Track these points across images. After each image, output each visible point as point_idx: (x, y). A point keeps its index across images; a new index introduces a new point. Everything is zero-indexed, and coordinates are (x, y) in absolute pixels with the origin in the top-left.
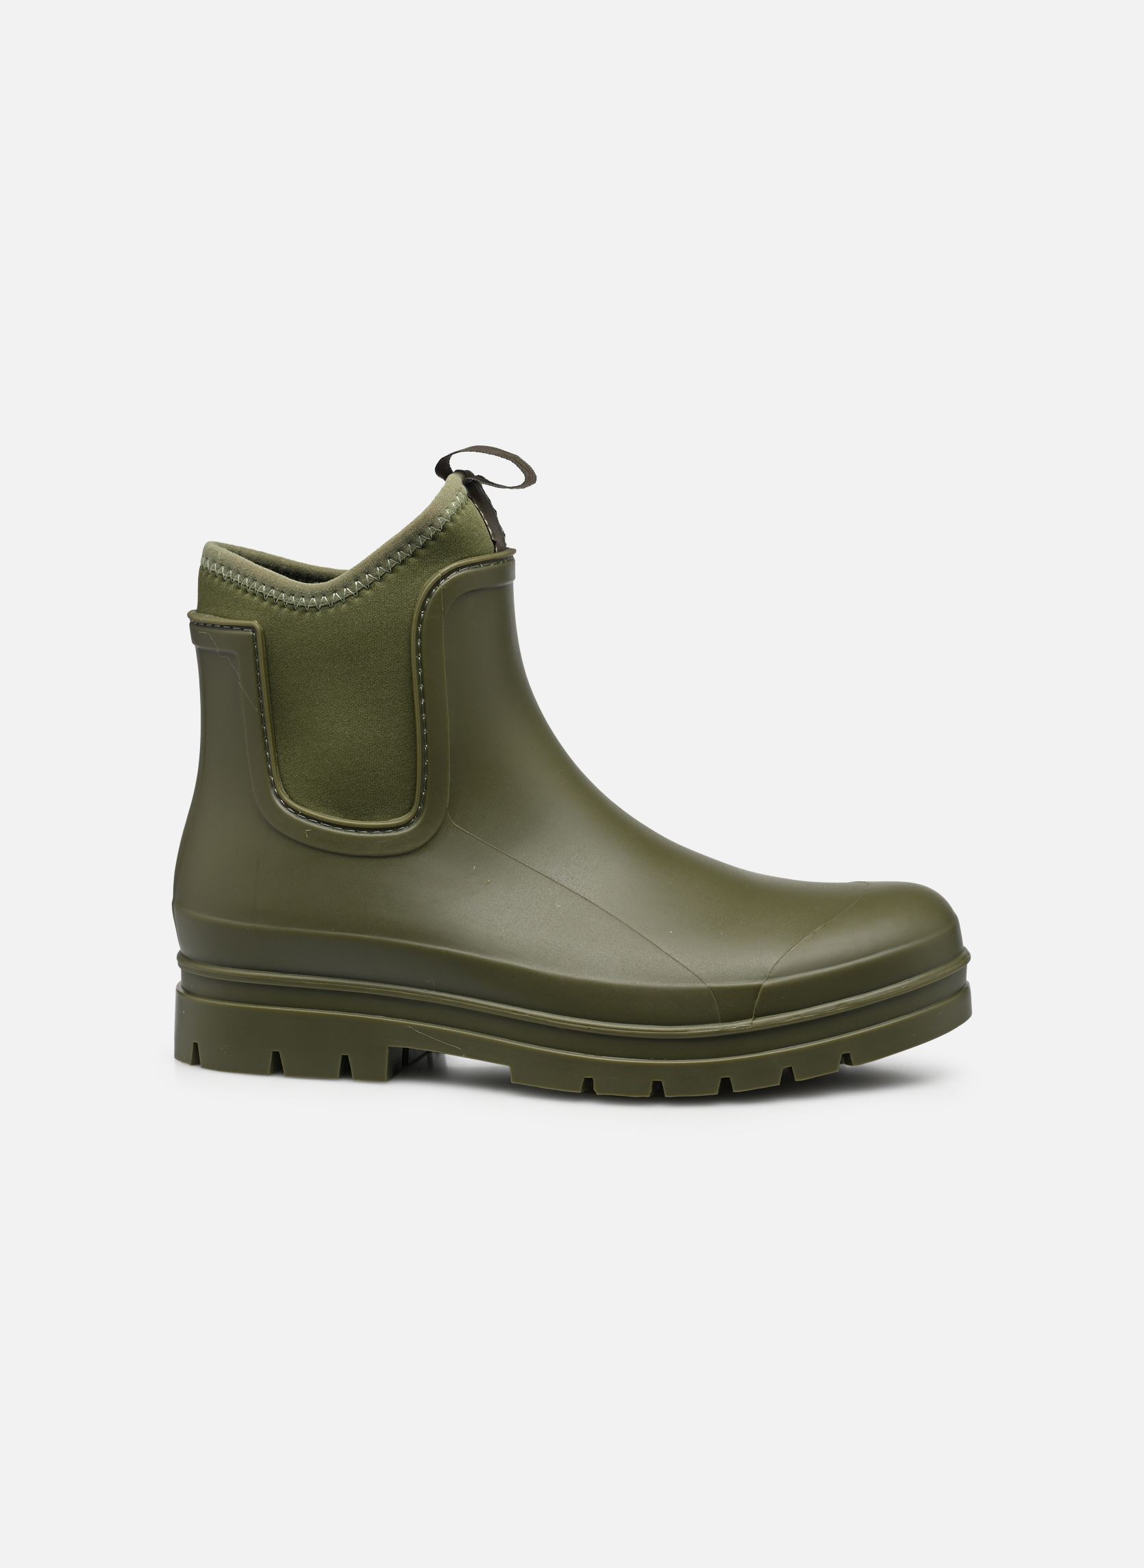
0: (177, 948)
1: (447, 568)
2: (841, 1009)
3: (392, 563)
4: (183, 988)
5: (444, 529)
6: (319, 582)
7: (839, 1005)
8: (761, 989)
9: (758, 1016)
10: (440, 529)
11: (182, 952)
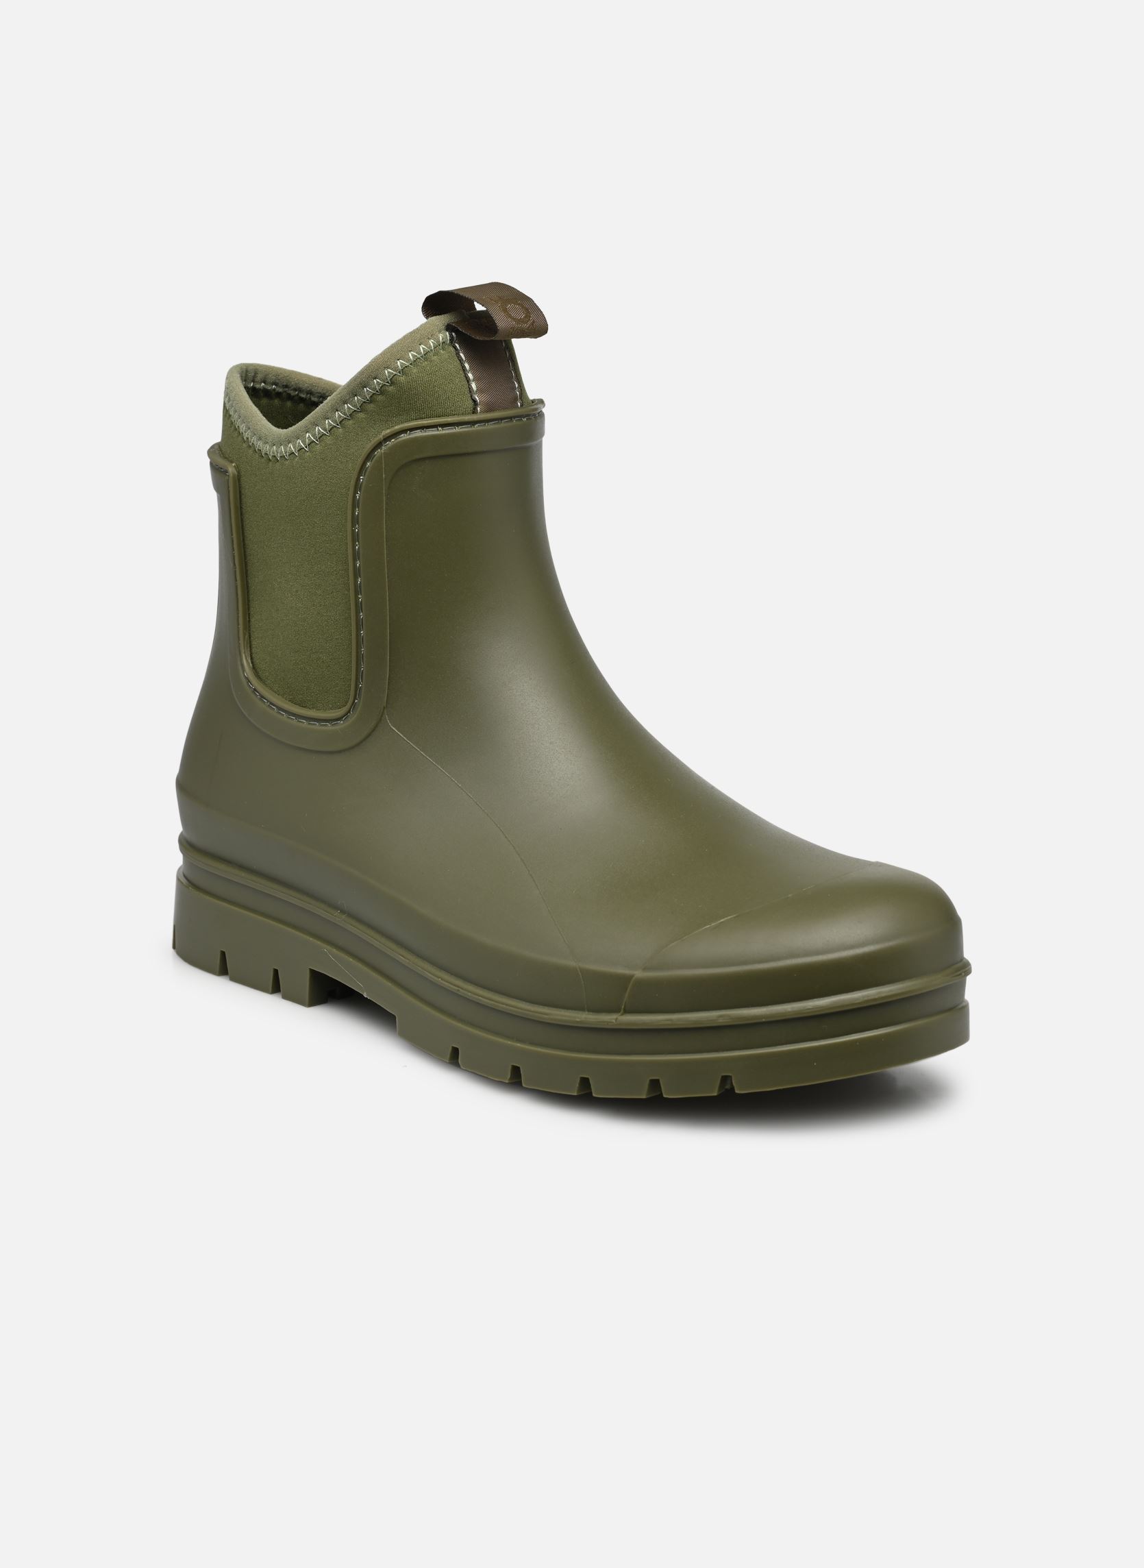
0: (178, 828)
1: (397, 427)
2: (721, 1022)
3: (340, 416)
4: (184, 876)
5: (392, 383)
6: (291, 426)
7: (721, 1016)
8: (632, 982)
9: (626, 1012)
10: (388, 382)
11: (185, 834)
